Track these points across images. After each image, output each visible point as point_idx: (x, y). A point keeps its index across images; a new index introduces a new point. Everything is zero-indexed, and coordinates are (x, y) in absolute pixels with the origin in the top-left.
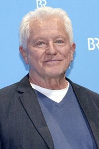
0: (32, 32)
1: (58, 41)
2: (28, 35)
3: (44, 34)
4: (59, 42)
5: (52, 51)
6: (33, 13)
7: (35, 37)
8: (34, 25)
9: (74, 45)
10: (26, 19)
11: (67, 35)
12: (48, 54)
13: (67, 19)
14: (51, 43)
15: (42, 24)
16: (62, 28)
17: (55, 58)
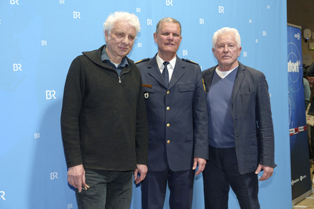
0: (218, 41)
1: (230, 45)
3: (223, 41)
4: (232, 46)
5: (226, 50)
6: (220, 31)
7: (219, 43)
8: (219, 38)
9: (241, 48)
10: (216, 35)
11: (236, 42)
12: (224, 52)
13: (237, 34)
14: (226, 46)
15: (223, 37)
16: (234, 39)
17: (228, 54)
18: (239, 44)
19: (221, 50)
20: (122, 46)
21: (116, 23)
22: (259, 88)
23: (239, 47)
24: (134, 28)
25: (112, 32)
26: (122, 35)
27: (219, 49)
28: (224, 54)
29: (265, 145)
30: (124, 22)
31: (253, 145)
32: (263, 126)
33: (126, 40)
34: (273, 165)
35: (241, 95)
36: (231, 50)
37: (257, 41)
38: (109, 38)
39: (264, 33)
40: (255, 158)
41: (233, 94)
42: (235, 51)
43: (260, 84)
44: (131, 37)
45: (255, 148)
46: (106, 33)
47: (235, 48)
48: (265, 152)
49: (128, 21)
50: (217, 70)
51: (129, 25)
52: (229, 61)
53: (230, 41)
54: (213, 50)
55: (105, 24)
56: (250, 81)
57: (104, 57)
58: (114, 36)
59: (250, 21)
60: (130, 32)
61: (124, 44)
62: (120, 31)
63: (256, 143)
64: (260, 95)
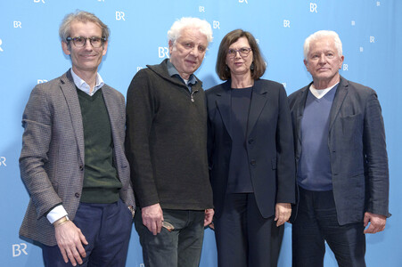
0: (311, 49)
1: (328, 54)
2: (308, 50)
3: (319, 49)
4: (330, 55)
5: (323, 61)
6: (313, 37)
7: (312, 52)
8: (313, 46)
9: (343, 58)
10: (307, 42)
11: (336, 50)
12: (320, 64)
14: (323, 55)
15: (317, 44)
16: (333, 45)
17: (325, 66)
18: (340, 52)
19: (316, 61)
20: (190, 59)
21: (183, 31)
22: (368, 110)
23: (340, 56)
24: (205, 37)
25: (178, 41)
26: (191, 45)
27: (313, 60)
28: (319, 67)
29: (376, 186)
30: (194, 28)
31: (359, 186)
32: (374, 161)
33: (195, 51)
34: (385, 215)
35: (342, 119)
36: (329, 60)
37: (361, 49)
38: (174, 49)
39: (372, 39)
40: (361, 203)
41: (330, 118)
42: (335, 62)
43: (368, 104)
44: (201, 48)
45: (361, 191)
46: (171, 44)
47: (335, 58)
48: (375, 196)
49: (198, 28)
50: (312, 89)
51: (200, 33)
52: (328, 74)
53: (328, 49)
54: (305, 62)
55: (170, 32)
56: (355, 101)
57: (172, 71)
58: (181, 47)
59: (353, 23)
60: (200, 41)
61: (193, 56)
62: (188, 39)
63: (363, 183)
64: (369, 119)
